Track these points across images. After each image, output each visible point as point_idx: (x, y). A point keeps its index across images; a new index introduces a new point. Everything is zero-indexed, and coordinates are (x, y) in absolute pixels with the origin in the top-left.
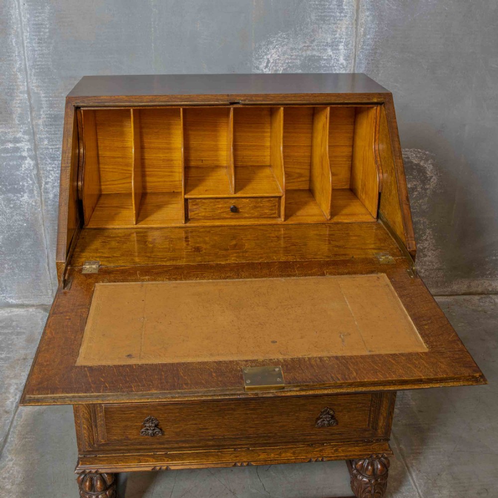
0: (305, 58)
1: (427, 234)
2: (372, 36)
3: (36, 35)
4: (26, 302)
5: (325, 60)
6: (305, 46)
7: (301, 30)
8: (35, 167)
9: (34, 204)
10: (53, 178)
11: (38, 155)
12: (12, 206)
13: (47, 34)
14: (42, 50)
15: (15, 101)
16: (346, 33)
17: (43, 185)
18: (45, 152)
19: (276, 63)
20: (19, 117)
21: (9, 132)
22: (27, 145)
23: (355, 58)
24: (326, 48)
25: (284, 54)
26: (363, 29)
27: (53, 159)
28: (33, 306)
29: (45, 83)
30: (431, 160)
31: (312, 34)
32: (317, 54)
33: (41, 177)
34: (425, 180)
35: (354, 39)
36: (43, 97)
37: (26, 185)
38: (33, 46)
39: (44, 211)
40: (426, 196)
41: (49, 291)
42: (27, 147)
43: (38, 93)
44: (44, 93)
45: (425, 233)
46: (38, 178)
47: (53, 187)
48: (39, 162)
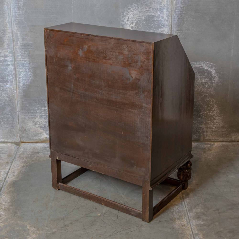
0: (147, 16)
1: (215, 107)
2: (180, 5)
3: (16, 5)
4: (6, 141)
5: (156, 17)
6: (146, 10)
7: (144, 2)
8: (14, 70)
9: (13, 88)
10: (23, 75)
11: (16, 64)
12: (2, 89)
13: (22, 5)
14: (19, 12)
15: (5, 37)
16: (167, 3)
17: (18, 79)
18: (19, 62)
19: (132, 19)
20: (7, 45)
21: (2, 52)
22: (10, 58)
23: (172, 16)
24: (157, 11)
25: (136, 14)
26: (175, 2)
27: (23, 65)
28: (9, 142)
29: (20, 28)
30: (214, 68)
31: (150, 4)
32: (153, 14)
33: (17, 75)
34: (211, 78)
35: (171, 7)
36: (20, 35)
37: (9, 78)
38: (15, 11)
39: (17, 92)
40: (213, 87)
41: (18, 134)
42: (10, 60)
43: (17, 33)
44: (20, 33)
45: (213, 107)
46: (16, 75)
47: (23, 80)
48: (16, 67)
